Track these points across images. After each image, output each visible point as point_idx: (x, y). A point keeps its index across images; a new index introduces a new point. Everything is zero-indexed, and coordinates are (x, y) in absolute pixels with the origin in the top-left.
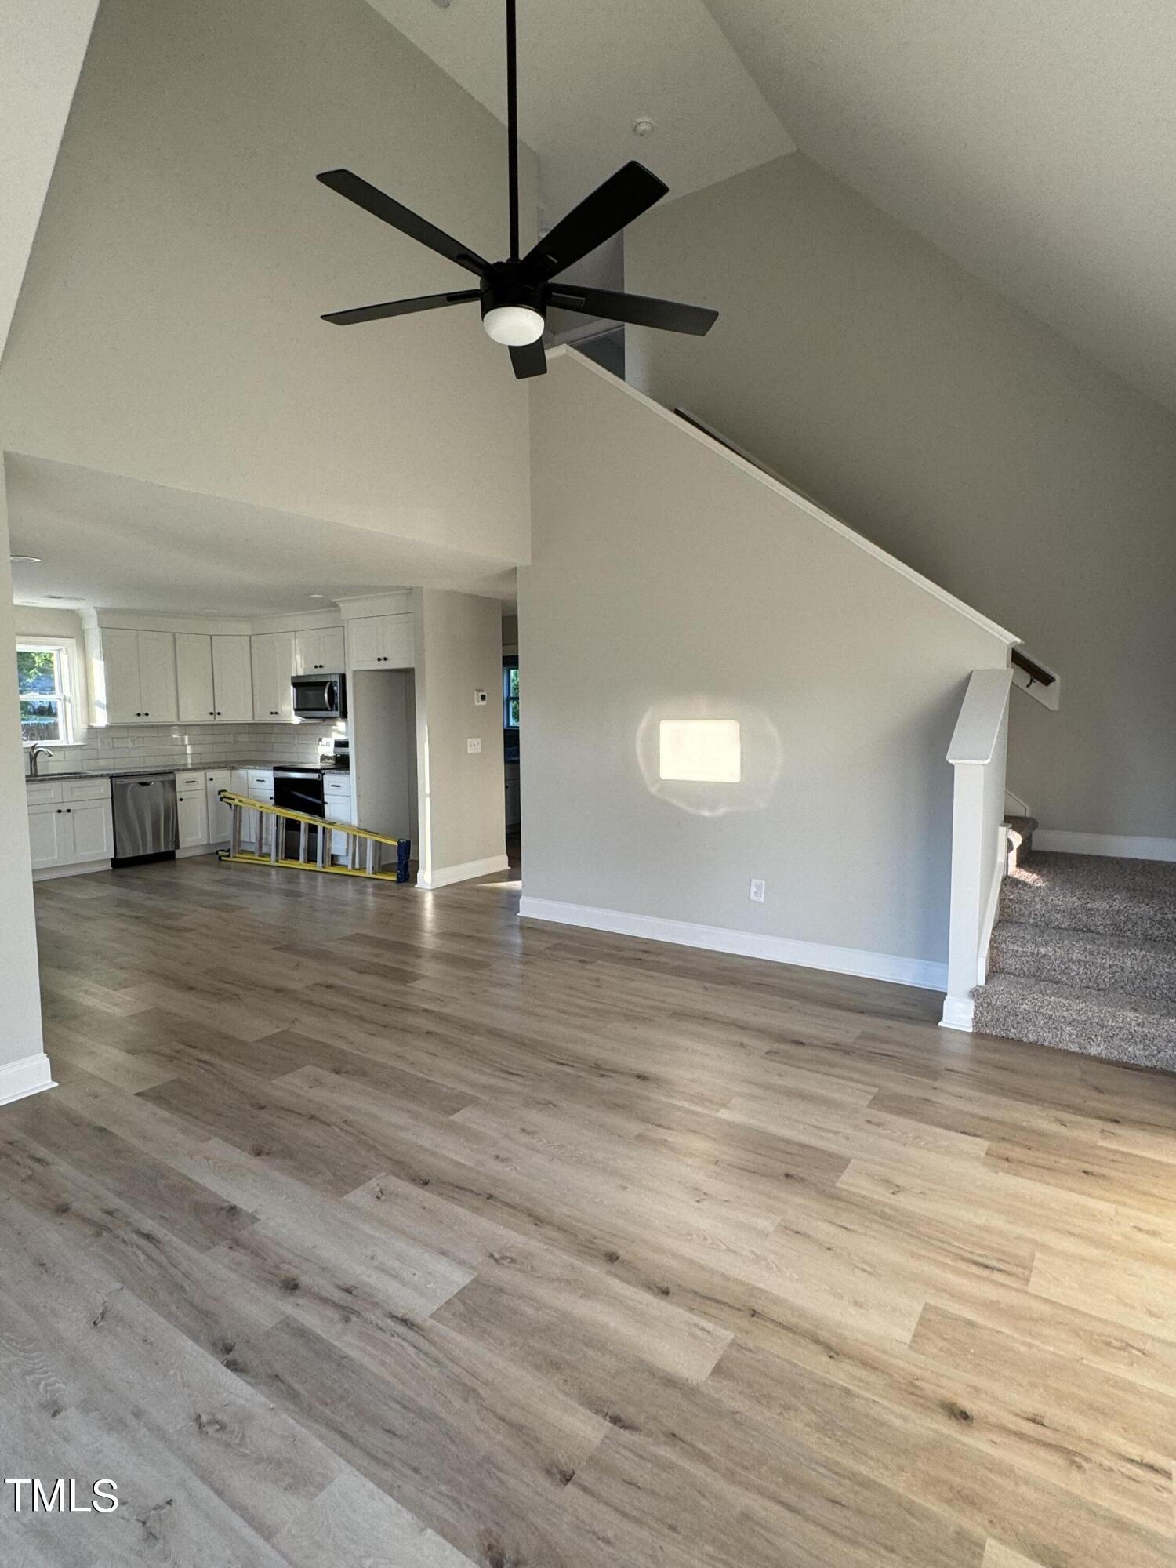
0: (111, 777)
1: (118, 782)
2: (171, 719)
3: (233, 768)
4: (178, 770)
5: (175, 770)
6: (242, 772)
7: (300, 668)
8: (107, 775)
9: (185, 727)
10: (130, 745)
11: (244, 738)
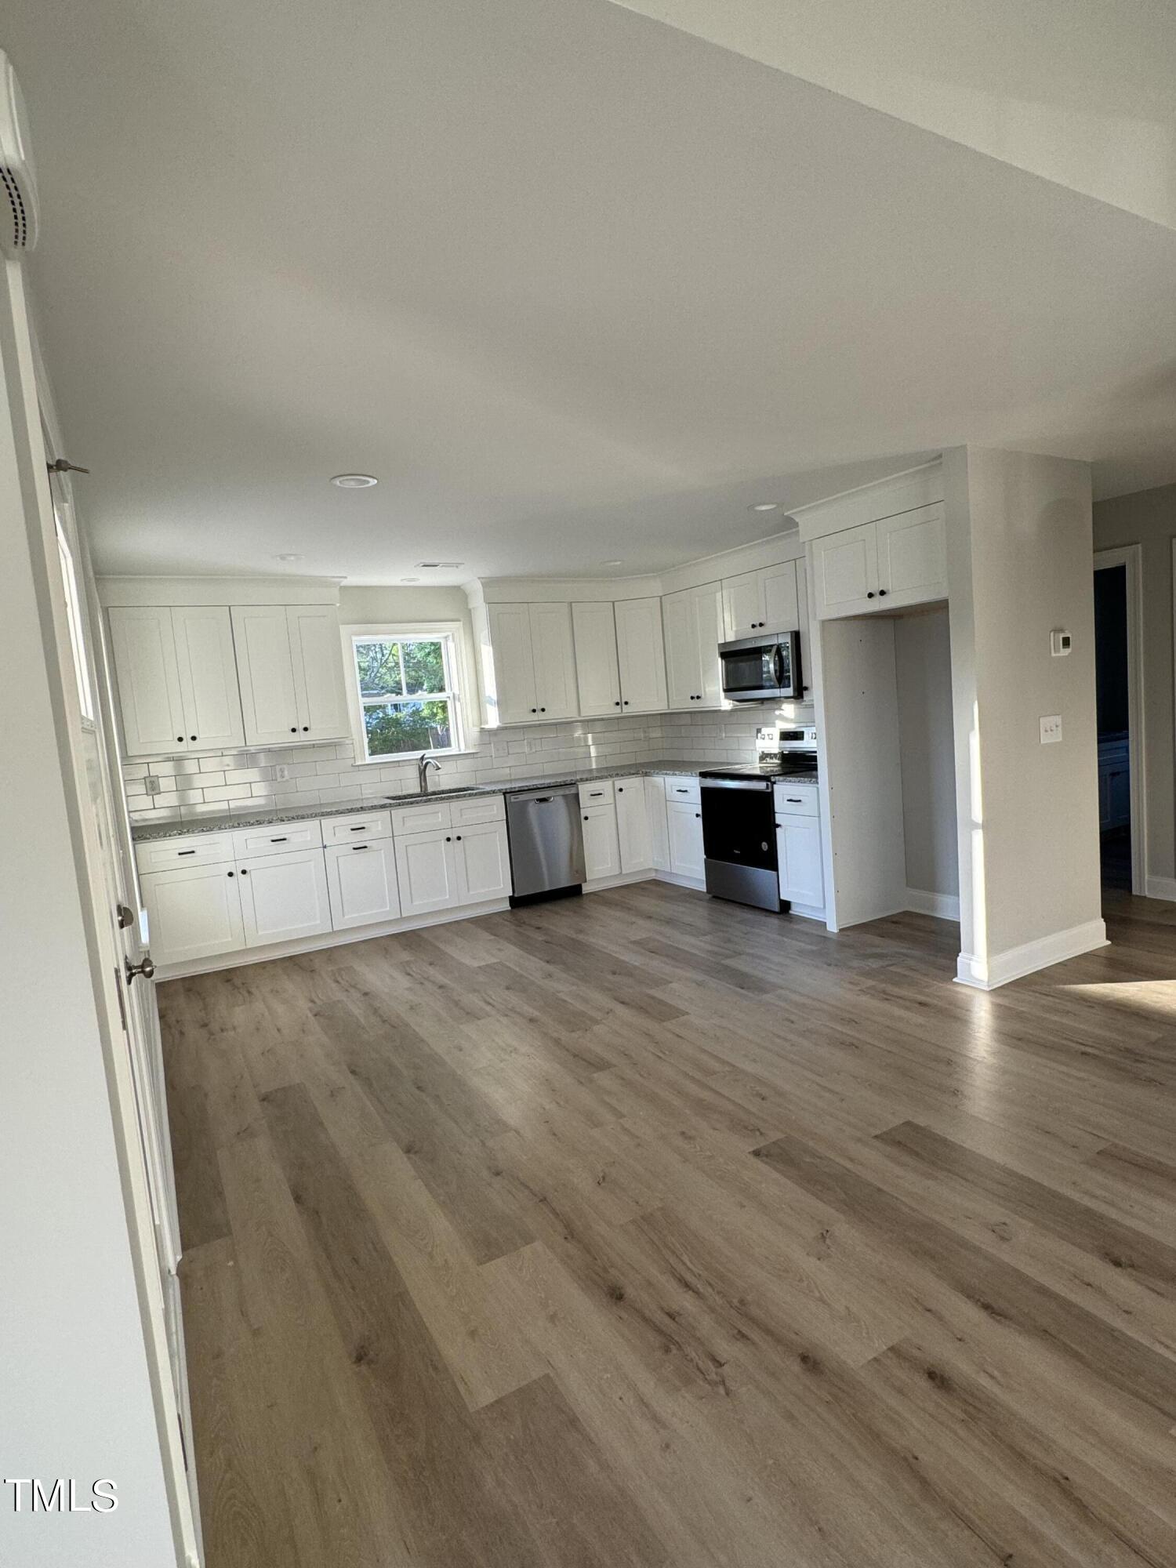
0: (504, 794)
1: (512, 799)
2: (571, 713)
3: (646, 774)
4: (582, 780)
5: (577, 781)
6: (658, 780)
7: (729, 631)
8: (500, 791)
9: (589, 723)
10: (526, 750)
11: (656, 733)
